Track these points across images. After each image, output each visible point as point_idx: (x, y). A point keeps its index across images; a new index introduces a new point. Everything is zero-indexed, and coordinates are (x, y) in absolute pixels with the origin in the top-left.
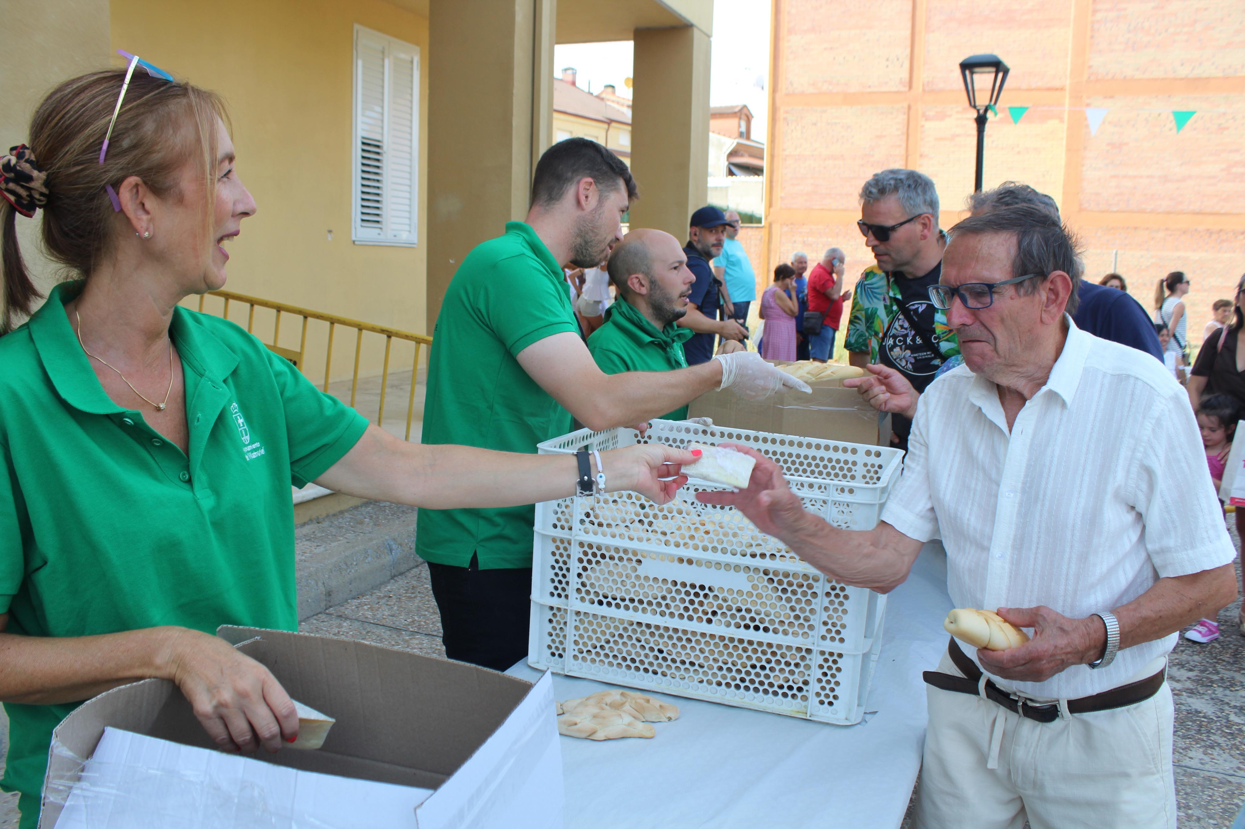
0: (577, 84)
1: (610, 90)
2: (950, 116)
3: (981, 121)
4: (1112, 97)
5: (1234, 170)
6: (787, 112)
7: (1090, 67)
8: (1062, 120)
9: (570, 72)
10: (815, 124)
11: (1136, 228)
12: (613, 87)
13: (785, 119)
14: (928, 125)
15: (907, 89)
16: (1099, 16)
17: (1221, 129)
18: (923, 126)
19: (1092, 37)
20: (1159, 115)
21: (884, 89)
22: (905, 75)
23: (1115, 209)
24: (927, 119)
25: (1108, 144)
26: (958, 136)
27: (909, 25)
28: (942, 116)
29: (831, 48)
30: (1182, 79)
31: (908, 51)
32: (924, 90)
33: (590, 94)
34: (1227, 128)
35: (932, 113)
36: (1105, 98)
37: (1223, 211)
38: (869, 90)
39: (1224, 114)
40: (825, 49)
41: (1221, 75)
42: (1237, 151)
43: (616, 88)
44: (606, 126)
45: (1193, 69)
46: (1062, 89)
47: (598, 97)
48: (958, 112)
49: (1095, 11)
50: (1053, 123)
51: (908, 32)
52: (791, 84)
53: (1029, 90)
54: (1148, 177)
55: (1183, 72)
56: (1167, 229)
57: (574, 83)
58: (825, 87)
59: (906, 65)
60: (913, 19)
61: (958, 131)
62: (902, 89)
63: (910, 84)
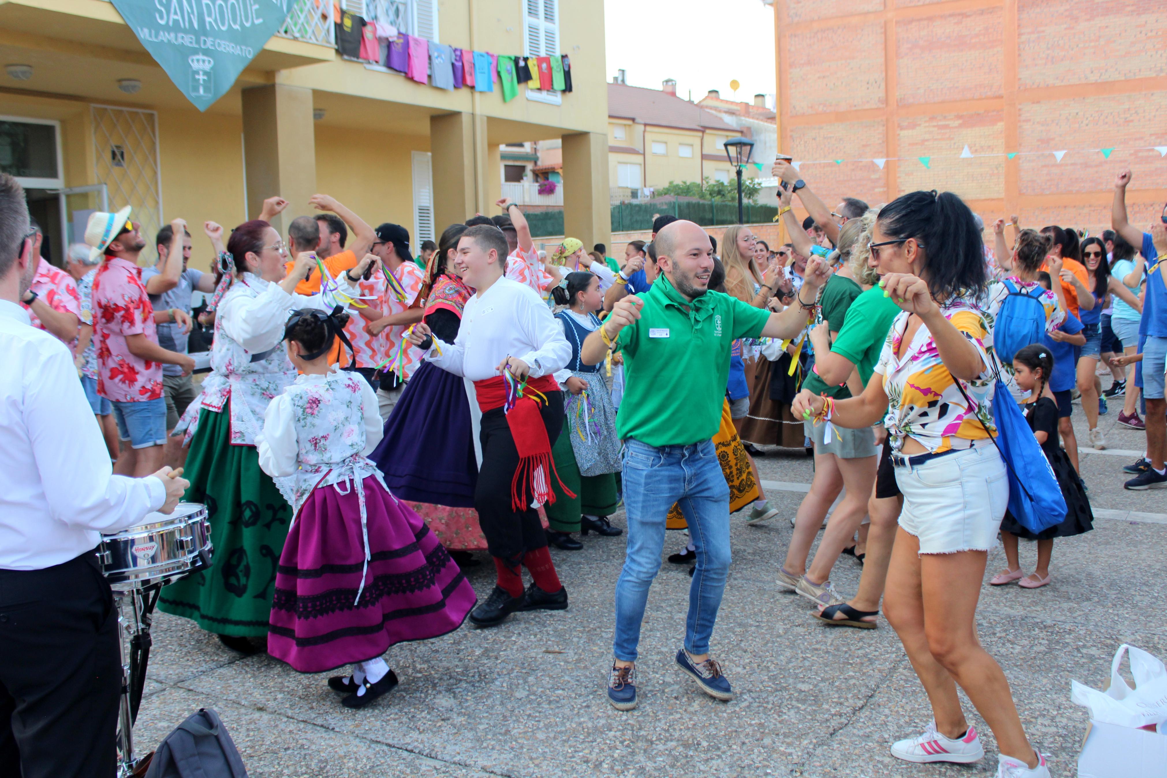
0: (678, 95)
1: (714, 95)
2: (920, 125)
4: (1038, 102)
5: (1140, 154)
6: (792, 131)
7: (1020, 79)
8: (1003, 122)
9: (670, 83)
10: (814, 139)
11: (1065, 207)
12: (716, 92)
13: (791, 136)
14: (903, 133)
15: (884, 106)
16: (1023, 38)
17: (1127, 122)
18: (899, 135)
19: (1019, 55)
20: (1077, 114)
21: (867, 107)
22: (882, 94)
23: (1048, 192)
24: (902, 128)
25: (1038, 140)
26: (927, 140)
27: (883, 53)
28: (913, 126)
29: (824, 77)
30: (1092, 84)
31: (884, 74)
32: (898, 105)
33: (691, 102)
34: (1132, 121)
35: (905, 124)
36: (1033, 103)
37: (1134, 189)
38: (855, 109)
39: (1129, 109)
40: (819, 78)
41: (1123, 78)
42: (1141, 138)
43: (720, 93)
44: (700, 134)
45: (1101, 75)
46: (1002, 97)
47: (697, 105)
48: (925, 122)
49: (1020, 35)
50: (998, 126)
51: (883, 59)
52: (794, 107)
53: (981, 99)
54: (1072, 164)
55: (1093, 78)
56: (1090, 206)
57: (673, 94)
58: (821, 108)
59: (883, 86)
60: (886, 49)
61: (927, 137)
62: (881, 106)
63: (886, 101)
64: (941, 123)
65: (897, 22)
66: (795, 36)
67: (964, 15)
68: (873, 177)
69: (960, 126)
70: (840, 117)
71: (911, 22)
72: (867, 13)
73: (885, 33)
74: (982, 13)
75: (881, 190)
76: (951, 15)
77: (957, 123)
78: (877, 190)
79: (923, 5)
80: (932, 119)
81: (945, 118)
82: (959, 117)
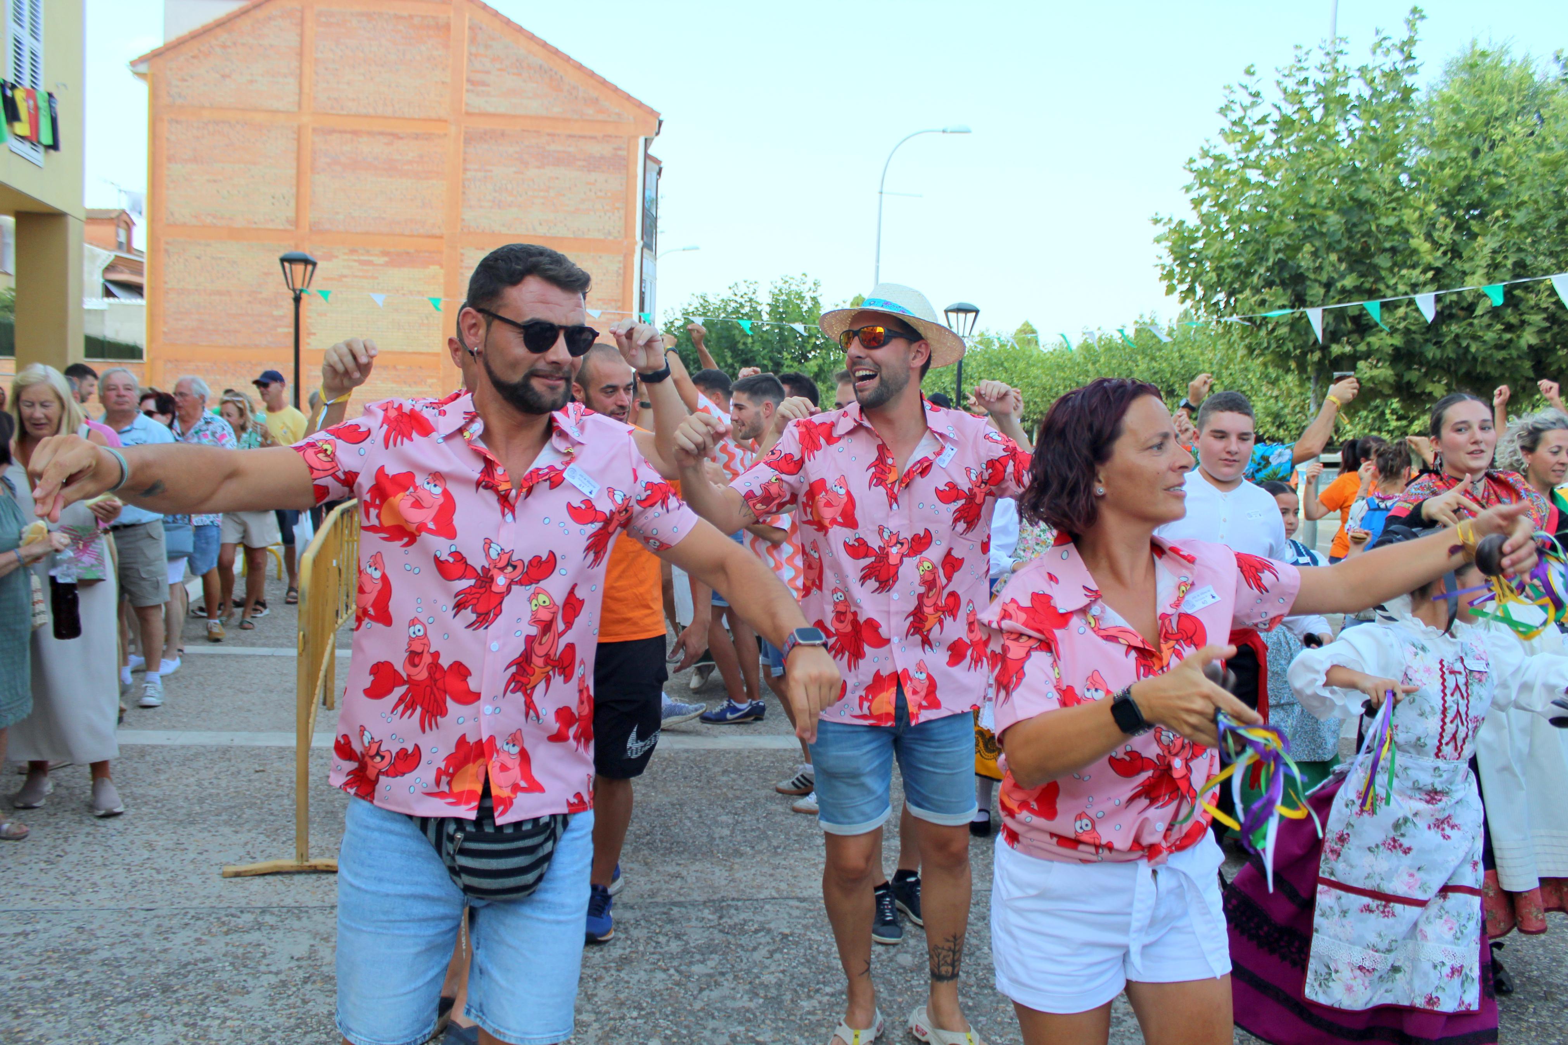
2: (337, 256)
3: (297, 300)
6: (167, 242)
7: (463, 220)
8: (442, 266)
10: (199, 258)
15: (293, 227)
16: (469, 174)
19: (464, 193)
21: (271, 226)
22: (291, 214)
26: (346, 276)
27: (295, 164)
28: (329, 256)
29: (215, 181)
31: (294, 190)
32: (311, 229)
35: (319, 253)
38: (253, 226)
40: (208, 181)
46: (441, 237)
48: (344, 254)
49: (465, 170)
50: (434, 269)
51: (293, 172)
52: (171, 211)
53: (412, 236)
58: (209, 220)
59: (293, 204)
60: (299, 159)
61: (346, 272)
62: (289, 227)
63: (296, 222)
64: (363, 258)
65: (314, 130)
66: (177, 122)
67: (396, 136)
68: (276, 313)
69: (386, 264)
70: (234, 234)
71: (332, 131)
72: (276, 112)
73: (298, 140)
74: (417, 137)
75: (286, 330)
76: (381, 133)
77: (383, 260)
78: (280, 330)
79: (348, 116)
80: (353, 251)
81: (368, 252)
82: (385, 253)
